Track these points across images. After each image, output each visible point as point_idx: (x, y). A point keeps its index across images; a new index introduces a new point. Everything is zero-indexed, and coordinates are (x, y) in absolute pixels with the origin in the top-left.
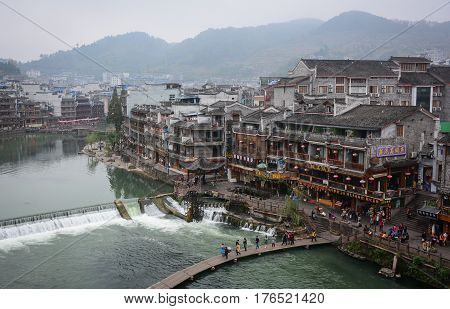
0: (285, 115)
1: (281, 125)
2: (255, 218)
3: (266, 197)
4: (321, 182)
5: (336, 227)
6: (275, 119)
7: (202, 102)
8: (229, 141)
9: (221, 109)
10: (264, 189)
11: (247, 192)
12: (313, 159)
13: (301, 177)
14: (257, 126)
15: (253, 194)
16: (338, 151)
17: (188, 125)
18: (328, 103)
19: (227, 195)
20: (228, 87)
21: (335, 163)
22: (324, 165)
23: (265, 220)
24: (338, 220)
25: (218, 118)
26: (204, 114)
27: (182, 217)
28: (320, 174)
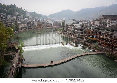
0: (97, 27)
1: (96, 28)
2: (89, 47)
3: (91, 43)
4: (103, 41)
5: (106, 50)
6: (94, 27)
7: (80, 23)
8: (85, 31)
9: (83, 25)
10: (91, 41)
11: (88, 42)
12: (102, 36)
13: (99, 40)
14: (90, 29)
15: (89, 42)
16: (108, 34)
17: (77, 28)
18: (106, 24)
19: (83, 42)
20: (86, 20)
21: (106, 37)
22: (104, 37)
23: (91, 48)
24: (106, 49)
25: (83, 27)
26: (80, 26)
27: (74, 46)
28: (103, 39)
